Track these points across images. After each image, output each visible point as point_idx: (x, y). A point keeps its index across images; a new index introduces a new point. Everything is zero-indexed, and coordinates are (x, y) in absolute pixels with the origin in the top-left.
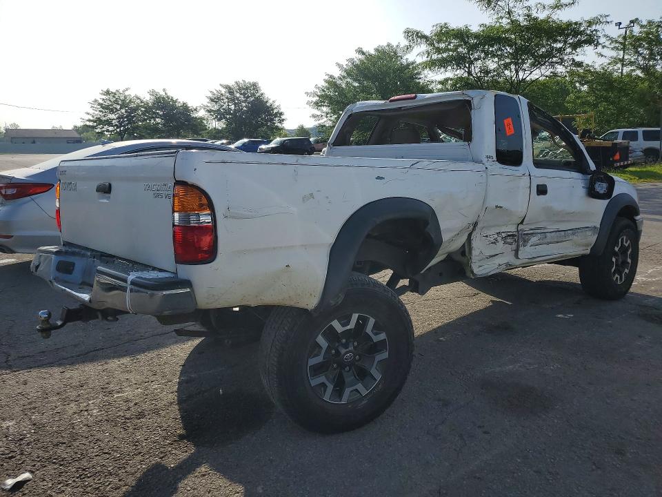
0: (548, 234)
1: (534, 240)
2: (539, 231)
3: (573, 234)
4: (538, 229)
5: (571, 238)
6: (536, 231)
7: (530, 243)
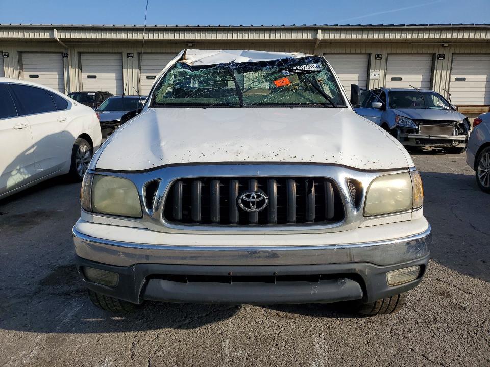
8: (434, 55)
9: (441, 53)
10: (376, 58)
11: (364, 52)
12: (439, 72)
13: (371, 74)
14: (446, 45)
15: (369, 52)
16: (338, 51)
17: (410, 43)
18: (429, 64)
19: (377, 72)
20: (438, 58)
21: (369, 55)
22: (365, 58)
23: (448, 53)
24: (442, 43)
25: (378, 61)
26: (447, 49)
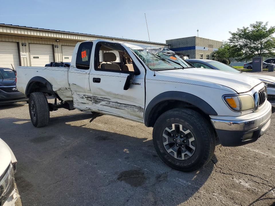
0: (111, 103)
1: (103, 103)
2: (107, 100)
3: (125, 107)
4: (106, 98)
5: (123, 108)
6: (105, 99)
7: (101, 103)
8: (53, 45)
9: (56, 44)
10: (22, 45)
11: (14, 41)
12: (57, 54)
13: (21, 54)
14: (58, 41)
15: (18, 42)
16: (7, 40)
17: (41, 38)
18: (51, 50)
19: (24, 54)
20: (55, 47)
21: (18, 43)
22: (16, 45)
23: (59, 45)
24: (56, 40)
25: (24, 47)
26: (59, 43)
